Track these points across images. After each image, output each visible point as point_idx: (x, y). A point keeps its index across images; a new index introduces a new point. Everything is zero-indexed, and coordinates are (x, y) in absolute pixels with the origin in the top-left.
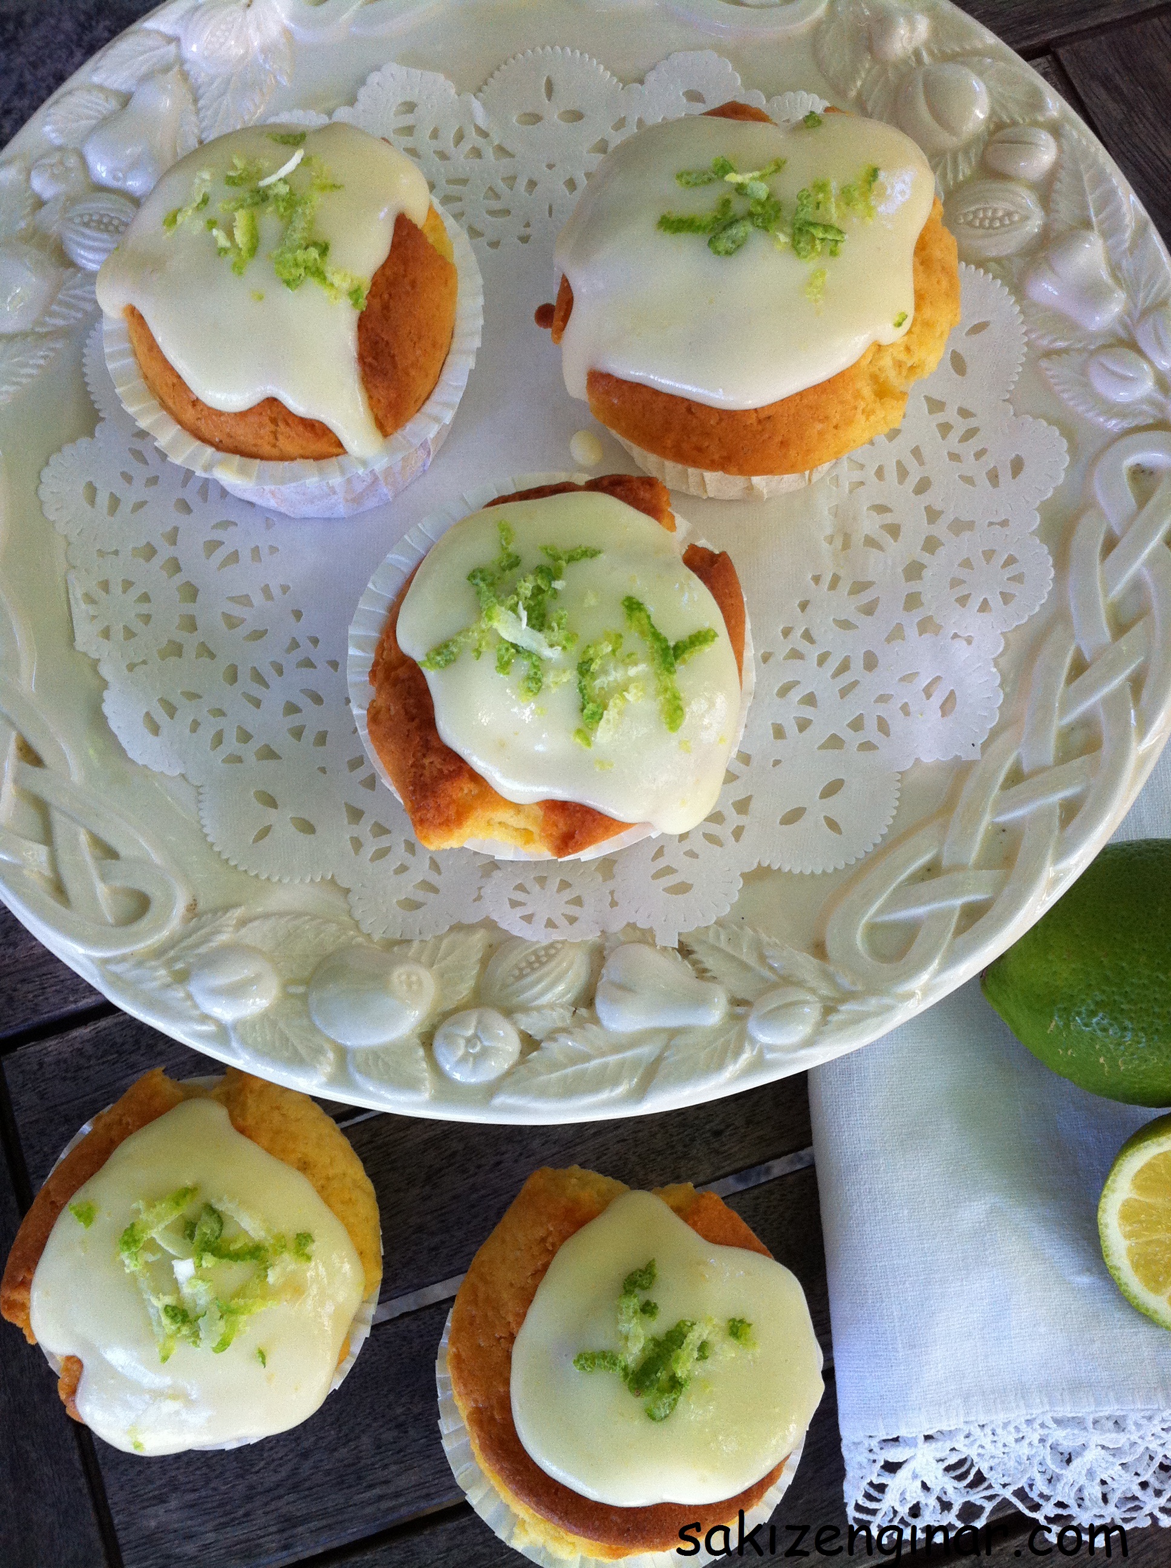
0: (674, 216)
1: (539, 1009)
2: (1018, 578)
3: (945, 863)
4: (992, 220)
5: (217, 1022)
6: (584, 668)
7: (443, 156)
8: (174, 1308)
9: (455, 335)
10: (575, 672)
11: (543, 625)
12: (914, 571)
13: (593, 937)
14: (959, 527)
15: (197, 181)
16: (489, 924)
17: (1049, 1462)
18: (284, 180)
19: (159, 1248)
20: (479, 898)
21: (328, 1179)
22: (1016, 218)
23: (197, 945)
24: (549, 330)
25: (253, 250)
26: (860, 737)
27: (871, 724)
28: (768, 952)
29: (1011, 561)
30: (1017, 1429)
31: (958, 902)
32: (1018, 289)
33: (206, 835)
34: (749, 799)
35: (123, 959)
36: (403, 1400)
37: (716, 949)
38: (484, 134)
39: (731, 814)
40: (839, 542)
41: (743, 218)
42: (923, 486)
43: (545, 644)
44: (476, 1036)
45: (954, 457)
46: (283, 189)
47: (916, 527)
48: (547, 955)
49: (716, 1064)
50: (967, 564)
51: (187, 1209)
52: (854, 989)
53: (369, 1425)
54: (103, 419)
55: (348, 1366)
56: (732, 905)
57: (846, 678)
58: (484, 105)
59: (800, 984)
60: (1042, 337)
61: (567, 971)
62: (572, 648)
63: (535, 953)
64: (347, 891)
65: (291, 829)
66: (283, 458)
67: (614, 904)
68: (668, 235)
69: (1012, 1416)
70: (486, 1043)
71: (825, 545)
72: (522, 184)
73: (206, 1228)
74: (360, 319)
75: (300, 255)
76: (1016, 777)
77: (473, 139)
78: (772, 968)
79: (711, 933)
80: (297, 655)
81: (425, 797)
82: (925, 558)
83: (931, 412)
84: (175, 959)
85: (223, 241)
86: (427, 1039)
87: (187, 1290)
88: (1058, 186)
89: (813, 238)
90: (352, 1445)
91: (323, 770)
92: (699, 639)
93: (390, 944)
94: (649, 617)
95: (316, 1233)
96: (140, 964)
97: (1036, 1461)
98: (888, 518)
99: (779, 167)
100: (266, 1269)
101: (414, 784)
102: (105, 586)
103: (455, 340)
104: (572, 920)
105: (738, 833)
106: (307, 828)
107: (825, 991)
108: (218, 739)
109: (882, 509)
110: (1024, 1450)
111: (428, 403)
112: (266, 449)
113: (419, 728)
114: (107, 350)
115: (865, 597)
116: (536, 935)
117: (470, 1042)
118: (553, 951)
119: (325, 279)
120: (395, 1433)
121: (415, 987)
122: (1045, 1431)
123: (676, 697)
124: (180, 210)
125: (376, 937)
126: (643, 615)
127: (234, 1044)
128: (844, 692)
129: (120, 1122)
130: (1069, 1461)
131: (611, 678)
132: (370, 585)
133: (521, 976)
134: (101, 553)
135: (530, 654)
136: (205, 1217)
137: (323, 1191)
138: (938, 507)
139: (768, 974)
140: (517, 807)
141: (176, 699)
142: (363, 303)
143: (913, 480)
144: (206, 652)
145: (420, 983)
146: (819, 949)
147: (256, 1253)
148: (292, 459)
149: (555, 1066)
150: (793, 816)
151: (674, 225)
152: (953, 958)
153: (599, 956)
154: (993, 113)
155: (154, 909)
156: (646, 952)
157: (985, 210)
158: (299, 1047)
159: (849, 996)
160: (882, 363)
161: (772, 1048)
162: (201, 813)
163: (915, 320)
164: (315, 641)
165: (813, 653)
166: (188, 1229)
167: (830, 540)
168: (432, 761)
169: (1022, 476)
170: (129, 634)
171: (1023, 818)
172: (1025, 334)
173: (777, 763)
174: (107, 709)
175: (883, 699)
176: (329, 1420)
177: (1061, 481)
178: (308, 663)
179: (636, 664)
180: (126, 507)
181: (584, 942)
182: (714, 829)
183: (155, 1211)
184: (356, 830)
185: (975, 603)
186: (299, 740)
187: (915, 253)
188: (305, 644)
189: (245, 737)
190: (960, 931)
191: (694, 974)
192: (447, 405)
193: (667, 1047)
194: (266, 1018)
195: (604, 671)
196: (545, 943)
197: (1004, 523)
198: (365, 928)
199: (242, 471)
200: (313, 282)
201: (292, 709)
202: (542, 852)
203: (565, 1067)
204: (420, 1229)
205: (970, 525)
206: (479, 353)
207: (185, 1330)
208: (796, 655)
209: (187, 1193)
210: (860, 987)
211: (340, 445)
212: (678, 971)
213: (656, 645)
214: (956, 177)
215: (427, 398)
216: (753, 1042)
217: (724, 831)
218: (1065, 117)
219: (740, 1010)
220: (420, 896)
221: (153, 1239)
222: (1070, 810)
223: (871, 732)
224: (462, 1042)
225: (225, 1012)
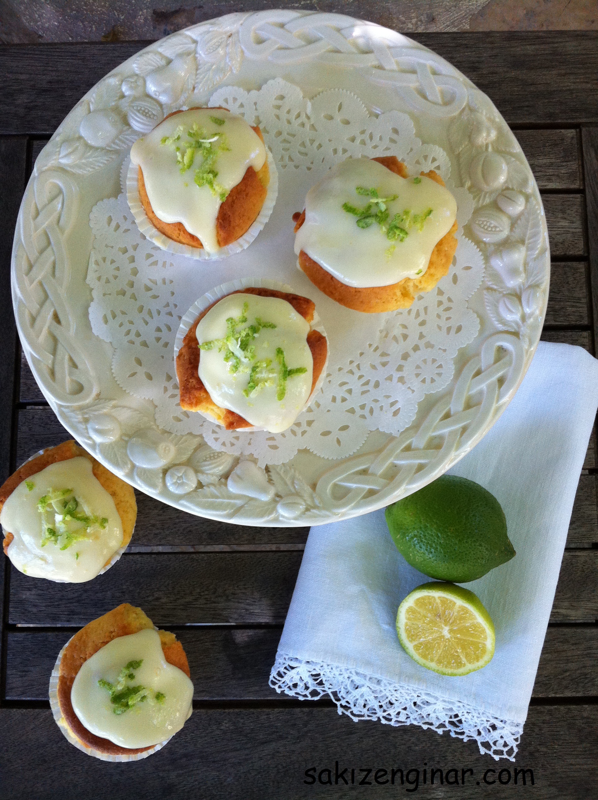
0: (349, 205)
1: (207, 474)
2: (439, 374)
3: (370, 471)
4: (489, 227)
5: (94, 441)
6: (254, 369)
7: (289, 122)
8: (51, 530)
9: (260, 214)
10: (251, 369)
11: (245, 348)
12: (405, 357)
13: (237, 454)
14: (429, 345)
15: (178, 129)
16: (201, 436)
17: (348, 686)
18: (210, 143)
19: (53, 507)
20: (202, 425)
21: (121, 501)
22: (498, 229)
23: (95, 411)
24: (295, 223)
25: (189, 167)
26: (362, 412)
27: (367, 409)
28: (296, 482)
29: (440, 366)
30: (341, 671)
31: (368, 487)
32: (487, 259)
33: (112, 369)
34: (313, 421)
35: (67, 407)
36: (127, 584)
37: (278, 474)
38: (308, 118)
39: (304, 424)
40: (384, 334)
41: (373, 216)
42: (423, 323)
43: (243, 356)
44: (181, 477)
45: (439, 316)
46: (208, 146)
47: (413, 339)
48: (217, 455)
49: (261, 515)
50: (425, 361)
51: (67, 497)
52: (319, 505)
53: (112, 589)
54: (122, 192)
55: (108, 567)
56: (290, 460)
57: (365, 388)
58: (312, 105)
59: (301, 496)
60: (490, 281)
61: (223, 463)
62: (253, 361)
63: (214, 453)
64: (156, 406)
65: (144, 377)
66: (180, 242)
67: (249, 444)
68: (344, 211)
69: (340, 665)
70: (184, 481)
71: (378, 333)
72: (316, 144)
73: (71, 506)
74: (222, 204)
75: (205, 175)
76: (408, 448)
77: (303, 118)
78: (294, 487)
79: (279, 467)
80: (167, 310)
81: (186, 393)
82: (411, 353)
83: (438, 294)
84: (86, 413)
85: (179, 158)
86: (165, 472)
87: (57, 525)
88: (519, 222)
89: (395, 233)
90: (104, 593)
91: (163, 357)
92: (300, 370)
93: (165, 432)
94: (284, 358)
95: (110, 520)
96: (73, 411)
97: (344, 684)
98: (405, 331)
99: (395, 198)
100: (88, 526)
101: (184, 386)
102: (104, 259)
103: (259, 216)
104: (232, 445)
105: (304, 433)
106: (150, 377)
107: (309, 502)
108: (128, 333)
109: (405, 327)
110: (341, 679)
111: (241, 238)
112: (175, 237)
113: (192, 368)
114: (128, 176)
115: (385, 359)
116: (216, 447)
117: (179, 478)
118: (220, 455)
119: (213, 186)
120: (120, 594)
121: (167, 451)
122: (351, 675)
123: (284, 389)
124: (168, 138)
125: (160, 428)
126: (282, 356)
127: (97, 451)
128: (363, 393)
129: (53, 456)
130: (357, 688)
131: (263, 376)
132: (196, 303)
133: (205, 461)
134: (107, 246)
135: (237, 358)
136: (72, 502)
137: (118, 505)
138: (424, 334)
139: (292, 488)
140: (219, 407)
141: (118, 313)
142: (225, 199)
143: (420, 319)
144: (134, 297)
145: (169, 450)
146: (314, 486)
147: (86, 520)
148: (184, 244)
149: (205, 496)
150: (326, 433)
151: (348, 209)
152: (357, 506)
153: (237, 461)
154: (506, 182)
155: (84, 392)
156: (252, 466)
157: (487, 222)
158: (119, 459)
159: (315, 507)
160: (409, 284)
161: (283, 517)
162: (113, 360)
163: (426, 273)
164: (176, 306)
165: (357, 374)
166: (65, 504)
167: (381, 331)
168: (193, 381)
169: (459, 334)
170: (108, 281)
171: (403, 464)
172: (483, 277)
173: (329, 411)
174: (90, 310)
175: (376, 401)
176: (99, 582)
177: (470, 342)
178: (170, 314)
179: (273, 373)
180: (121, 230)
181: (233, 455)
182: (296, 428)
183: (56, 494)
184: (167, 384)
185: (421, 378)
186: (158, 342)
187: (436, 246)
188: (171, 305)
189: (138, 335)
190: (365, 497)
191: (267, 480)
192: (247, 242)
193: (246, 504)
194: (111, 446)
195: (261, 372)
196: (218, 451)
197: (445, 350)
198: (158, 422)
199: (164, 243)
200: (208, 186)
201: (159, 330)
202: (222, 423)
203: (209, 498)
204: (153, 525)
205: (432, 346)
206: (267, 225)
207: (53, 538)
208: (351, 372)
209: (68, 491)
210: (321, 505)
211: (202, 245)
212: (261, 477)
213: (283, 369)
214: (482, 203)
215: (241, 236)
216: (277, 512)
217: (299, 431)
218: (534, 195)
219: (278, 499)
220: (181, 417)
221: (51, 504)
222: (420, 468)
223: (366, 412)
224: (176, 477)
225: (98, 439)
